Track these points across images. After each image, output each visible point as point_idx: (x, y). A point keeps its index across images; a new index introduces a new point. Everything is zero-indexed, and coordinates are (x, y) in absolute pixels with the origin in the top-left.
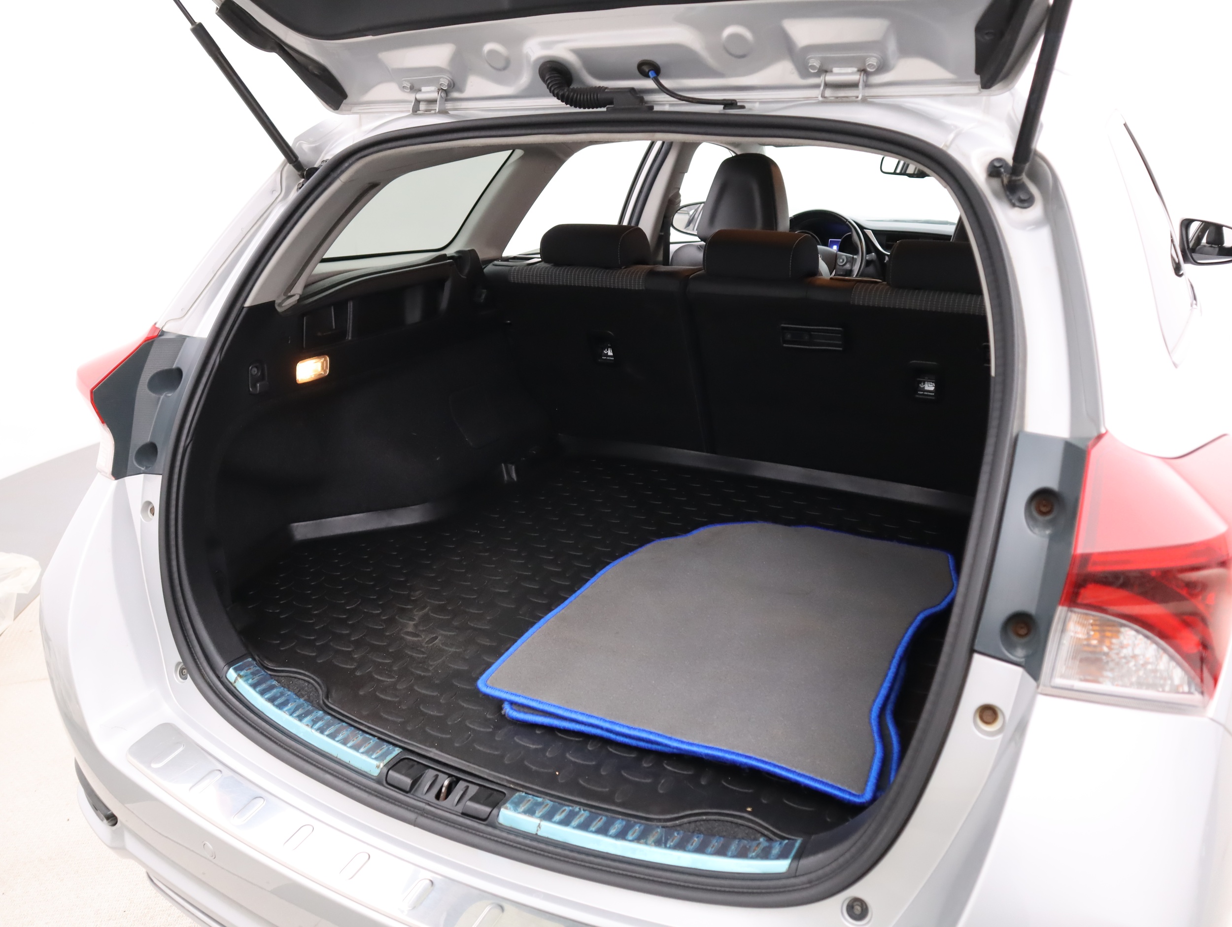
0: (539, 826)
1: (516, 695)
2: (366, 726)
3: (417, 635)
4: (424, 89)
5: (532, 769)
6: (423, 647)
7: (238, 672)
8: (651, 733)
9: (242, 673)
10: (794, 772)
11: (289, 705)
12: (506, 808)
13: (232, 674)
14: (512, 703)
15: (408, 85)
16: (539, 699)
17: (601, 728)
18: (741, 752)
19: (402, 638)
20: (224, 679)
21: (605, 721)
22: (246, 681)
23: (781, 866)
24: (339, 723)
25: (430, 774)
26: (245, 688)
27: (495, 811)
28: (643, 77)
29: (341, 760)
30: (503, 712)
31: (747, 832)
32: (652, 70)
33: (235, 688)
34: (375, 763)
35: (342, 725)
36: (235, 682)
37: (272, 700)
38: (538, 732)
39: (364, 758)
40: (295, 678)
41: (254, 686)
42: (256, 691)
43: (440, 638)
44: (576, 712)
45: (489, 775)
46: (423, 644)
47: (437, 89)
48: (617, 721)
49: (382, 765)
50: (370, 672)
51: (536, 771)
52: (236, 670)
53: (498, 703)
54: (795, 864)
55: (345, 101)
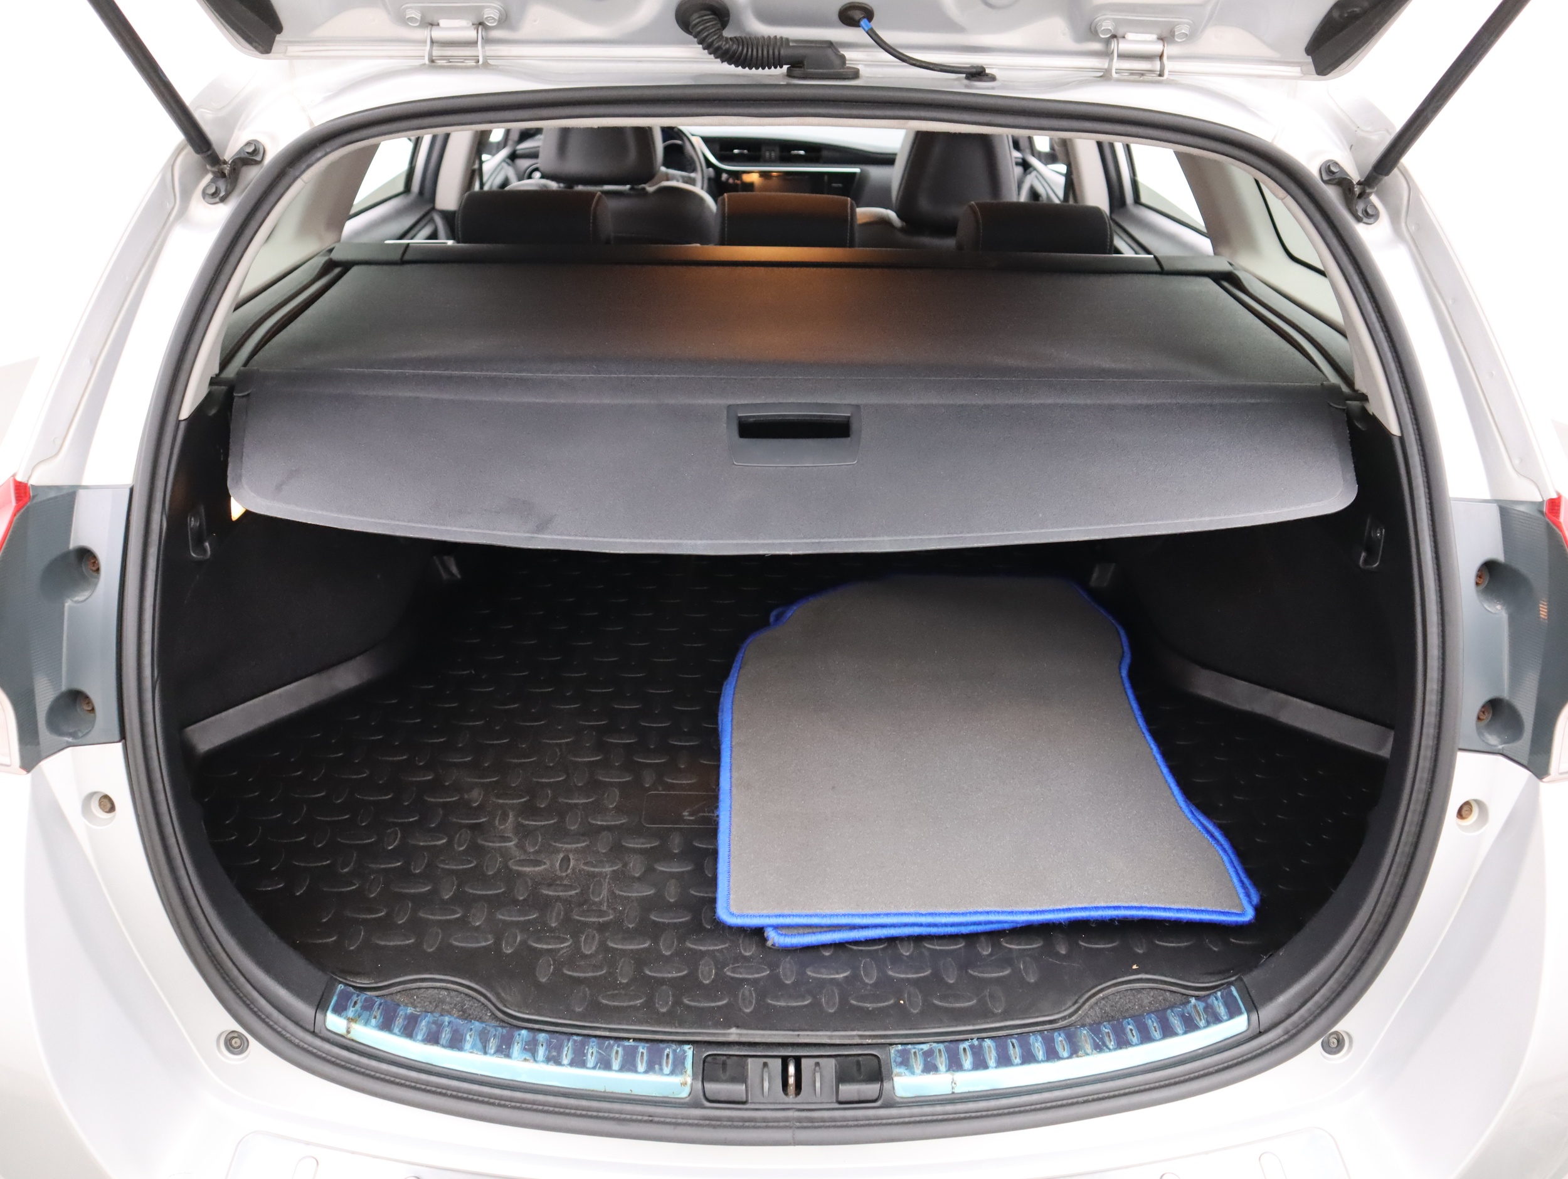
0: (953, 1082)
1: (783, 916)
2: (605, 1029)
3: (537, 863)
4: (443, 23)
5: (868, 1008)
6: (561, 878)
7: (344, 1014)
8: (988, 913)
9: (351, 1012)
10: (1170, 909)
11: (468, 1037)
12: (899, 1075)
13: (335, 1023)
14: (776, 927)
15: (418, 16)
16: (818, 912)
17: (921, 925)
18: (1103, 904)
19: (520, 874)
20: (325, 1033)
21: (921, 915)
22: (367, 1023)
23: (1239, 1025)
24: (569, 1040)
25: (753, 1065)
26: (368, 1034)
27: (886, 1085)
28: (845, 26)
29: (615, 1093)
30: (769, 943)
31: (1152, 994)
32: (864, 17)
33: (353, 1040)
34: (676, 1080)
35: (575, 1041)
36: (348, 1032)
37: (433, 1039)
38: (827, 954)
39: (652, 1078)
40: (419, 988)
41: (386, 1025)
42: (395, 1034)
43: (571, 856)
44: (878, 915)
45: (830, 1037)
46: (558, 873)
47: (471, 24)
48: (937, 911)
49: (689, 1080)
50: (524, 943)
51: (874, 1009)
52: (339, 1010)
53: (757, 933)
54: (1254, 1017)
55: (279, 38)
